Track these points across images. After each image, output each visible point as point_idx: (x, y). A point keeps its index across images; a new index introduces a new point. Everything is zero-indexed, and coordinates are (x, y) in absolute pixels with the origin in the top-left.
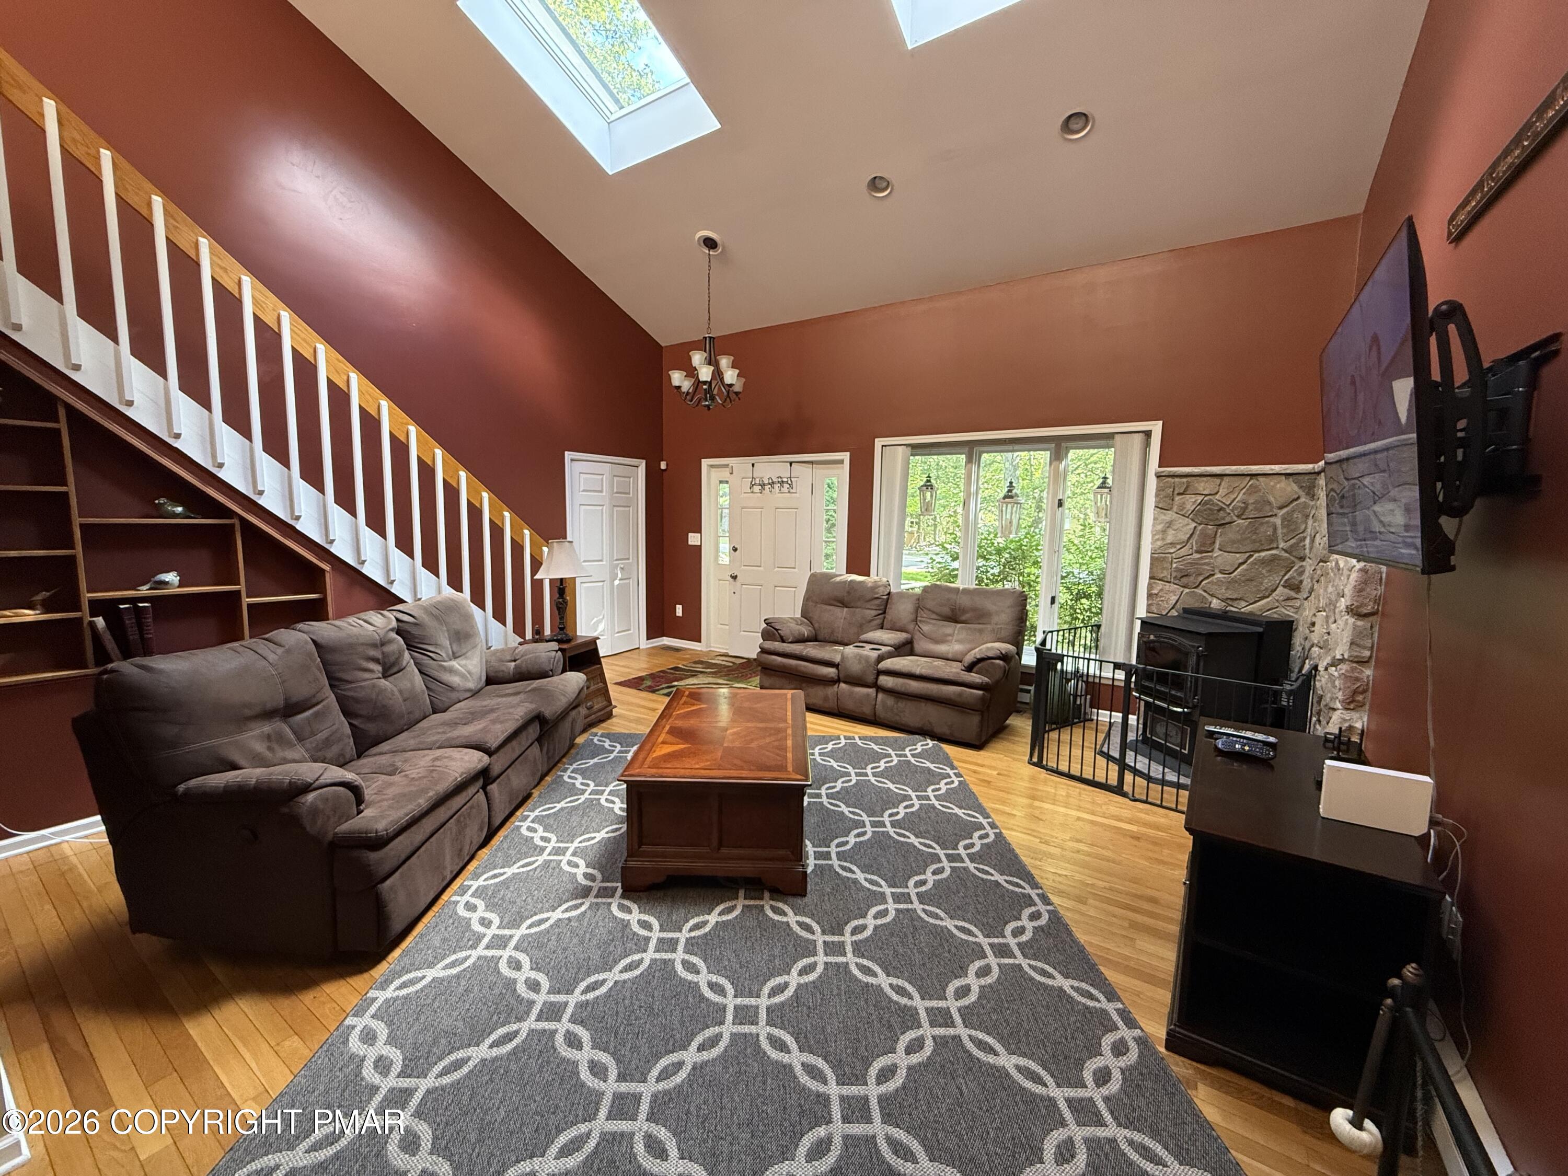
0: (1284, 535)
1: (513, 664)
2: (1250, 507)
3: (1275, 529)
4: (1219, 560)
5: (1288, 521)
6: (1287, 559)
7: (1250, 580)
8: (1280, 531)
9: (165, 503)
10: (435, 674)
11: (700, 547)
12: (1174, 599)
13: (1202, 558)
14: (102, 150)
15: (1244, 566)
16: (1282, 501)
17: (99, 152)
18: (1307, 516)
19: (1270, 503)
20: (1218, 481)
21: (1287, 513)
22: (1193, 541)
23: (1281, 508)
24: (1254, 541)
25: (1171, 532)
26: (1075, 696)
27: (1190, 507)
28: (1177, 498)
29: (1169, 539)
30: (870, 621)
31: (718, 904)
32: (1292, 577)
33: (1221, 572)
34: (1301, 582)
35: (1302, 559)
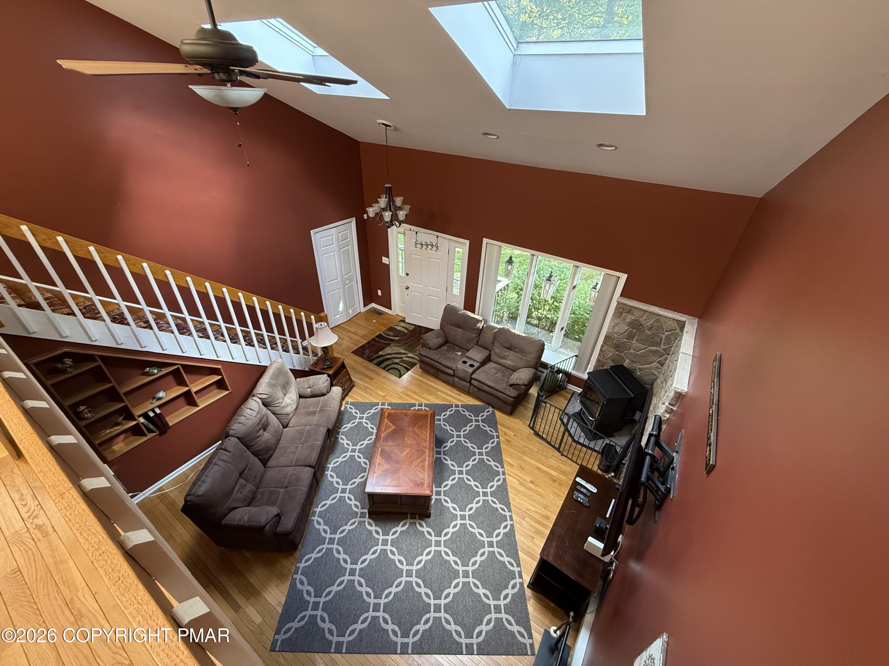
0: (664, 343)
1: (309, 389)
2: (654, 328)
3: (662, 339)
4: (634, 345)
5: (667, 337)
6: (662, 353)
7: (644, 356)
8: (663, 341)
9: (149, 370)
10: (280, 412)
11: (389, 265)
12: (610, 355)
13: (627, 342)
14: (58, 238)
15: (643, 351)
16: (668, 329)
17: (57, 240)
18: (676, 338)
19: (663, 328)
20: (644, 312)
21: (668, 335)
22: (626, 334)
23: (667, 331)
24: (651, 342)
25: (617, 328)
26: (560, 381)
27: (628, 320)
28: (624, 314)
29: (615, 330)
30: (472, 340)
31: (401, 521)
32: (661, 360)
33: (634, 350)
34: (664, 363)
35: (668, 355)
